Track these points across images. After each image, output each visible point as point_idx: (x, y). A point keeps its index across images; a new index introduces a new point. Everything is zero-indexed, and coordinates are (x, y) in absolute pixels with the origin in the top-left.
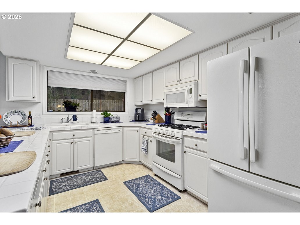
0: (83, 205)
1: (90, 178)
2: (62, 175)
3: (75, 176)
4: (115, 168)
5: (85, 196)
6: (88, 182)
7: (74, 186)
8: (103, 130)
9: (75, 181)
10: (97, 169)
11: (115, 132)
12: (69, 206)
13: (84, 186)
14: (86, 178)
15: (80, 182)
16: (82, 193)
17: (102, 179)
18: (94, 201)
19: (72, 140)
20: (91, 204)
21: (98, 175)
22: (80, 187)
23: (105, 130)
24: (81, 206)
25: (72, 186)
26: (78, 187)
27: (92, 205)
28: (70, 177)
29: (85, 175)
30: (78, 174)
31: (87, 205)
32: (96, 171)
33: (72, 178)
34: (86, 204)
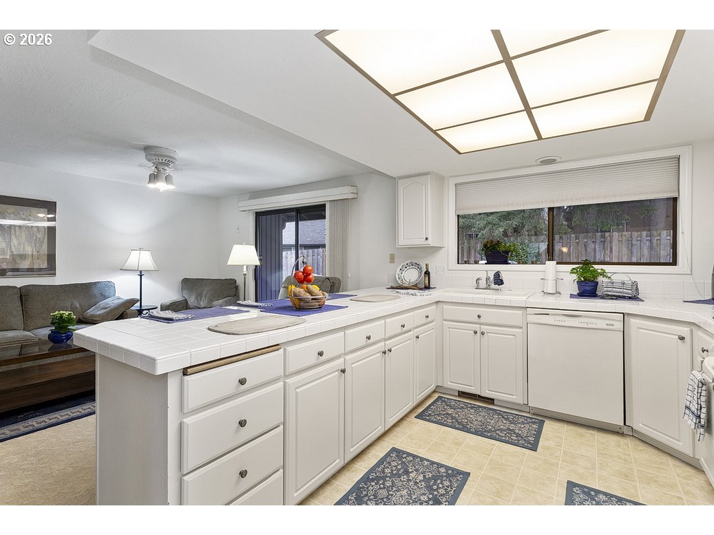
0: (438, 464)
1: (503, 424)
2: (462, 394)
3: (481, 407)
4: (589, 435)
5: (456, 452)
6: (489, 431)
7: (459, 423)
8: (553, 315)
9: (471, 416)
10: (538, 415)
11: (590, 326)
12: (420, 450)
13: (476, 433)
14: (493, 422)
15: (476, 423)
16: (458, 444)
17: (524, 442)
18: (459, 472)
19: (476, 327)
20: (450, 472)
21: (525, 430)
22: (469, 431)
23: (560, 315)
24: (433, 463)
25: (457, 421)
26: (464, 428)
27: (448, 476)
28: (470, 404)
29: (499, 414)
30: (490, 407)
31: (442, 470)
32: (531, 418)
33: (472, 408)
34: (442, 466)
